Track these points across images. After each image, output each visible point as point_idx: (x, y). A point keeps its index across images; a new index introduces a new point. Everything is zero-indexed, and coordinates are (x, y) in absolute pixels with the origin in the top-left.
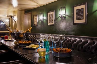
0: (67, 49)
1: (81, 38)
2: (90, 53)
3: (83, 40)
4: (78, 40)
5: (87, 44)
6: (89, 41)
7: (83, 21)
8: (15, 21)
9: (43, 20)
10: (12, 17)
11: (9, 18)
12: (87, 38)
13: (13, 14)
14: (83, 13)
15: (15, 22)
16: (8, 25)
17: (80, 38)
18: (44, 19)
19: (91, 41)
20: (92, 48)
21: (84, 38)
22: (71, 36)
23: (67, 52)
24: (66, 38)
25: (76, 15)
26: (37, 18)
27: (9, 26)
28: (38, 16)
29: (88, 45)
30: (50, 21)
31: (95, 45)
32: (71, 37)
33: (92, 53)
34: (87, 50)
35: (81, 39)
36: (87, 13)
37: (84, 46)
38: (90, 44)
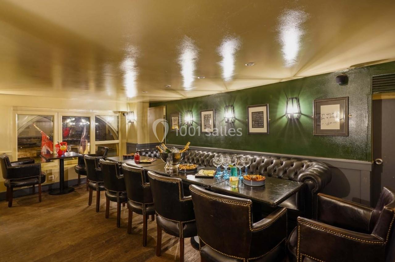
0: (258, 175)
1: (263, 155)
2: (277, 177)
3: (266, 160)
4: (258, 159)
5: (273, 164)
6: (274, 161)
7: (264, 130)
8: (132, 123)
9: (192, 123)
10: (125, 114)
11: (117, 115)
12: (270, 156)
13: (128, 110)
14: (262, 118)
15: (130, 124)
16: (115, 130)
17: (261, 155)
18: (193, 121)
19: (278, 161)
20: (280, 170)
21: (266, 156)
22: (247, 153)
23: (259, 180)
24: (238, 156)
25: (252, 120)
26: (179, 120)
27: (117, 130)
28: (181, 115)
29: (274, 167)
30: (205, 126)
31: (283, 166)
32: (247, 155)
33: (280, 178)
34: (272, 174)
35: (263, 158)
36: (269, 119)
37: (268, 168)
38: (276, 164)
